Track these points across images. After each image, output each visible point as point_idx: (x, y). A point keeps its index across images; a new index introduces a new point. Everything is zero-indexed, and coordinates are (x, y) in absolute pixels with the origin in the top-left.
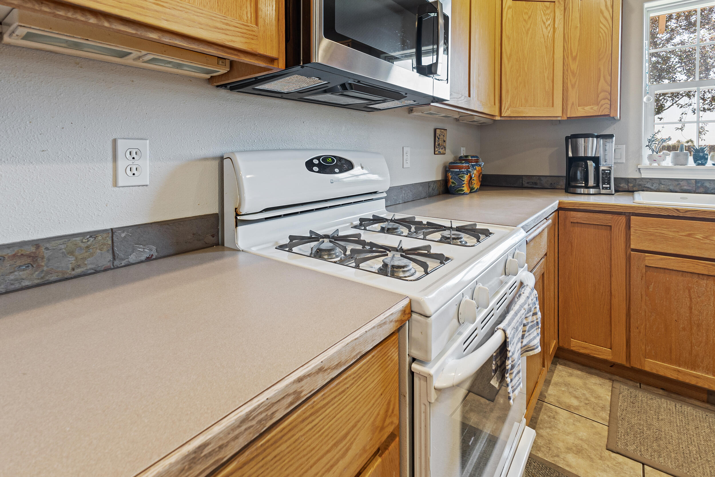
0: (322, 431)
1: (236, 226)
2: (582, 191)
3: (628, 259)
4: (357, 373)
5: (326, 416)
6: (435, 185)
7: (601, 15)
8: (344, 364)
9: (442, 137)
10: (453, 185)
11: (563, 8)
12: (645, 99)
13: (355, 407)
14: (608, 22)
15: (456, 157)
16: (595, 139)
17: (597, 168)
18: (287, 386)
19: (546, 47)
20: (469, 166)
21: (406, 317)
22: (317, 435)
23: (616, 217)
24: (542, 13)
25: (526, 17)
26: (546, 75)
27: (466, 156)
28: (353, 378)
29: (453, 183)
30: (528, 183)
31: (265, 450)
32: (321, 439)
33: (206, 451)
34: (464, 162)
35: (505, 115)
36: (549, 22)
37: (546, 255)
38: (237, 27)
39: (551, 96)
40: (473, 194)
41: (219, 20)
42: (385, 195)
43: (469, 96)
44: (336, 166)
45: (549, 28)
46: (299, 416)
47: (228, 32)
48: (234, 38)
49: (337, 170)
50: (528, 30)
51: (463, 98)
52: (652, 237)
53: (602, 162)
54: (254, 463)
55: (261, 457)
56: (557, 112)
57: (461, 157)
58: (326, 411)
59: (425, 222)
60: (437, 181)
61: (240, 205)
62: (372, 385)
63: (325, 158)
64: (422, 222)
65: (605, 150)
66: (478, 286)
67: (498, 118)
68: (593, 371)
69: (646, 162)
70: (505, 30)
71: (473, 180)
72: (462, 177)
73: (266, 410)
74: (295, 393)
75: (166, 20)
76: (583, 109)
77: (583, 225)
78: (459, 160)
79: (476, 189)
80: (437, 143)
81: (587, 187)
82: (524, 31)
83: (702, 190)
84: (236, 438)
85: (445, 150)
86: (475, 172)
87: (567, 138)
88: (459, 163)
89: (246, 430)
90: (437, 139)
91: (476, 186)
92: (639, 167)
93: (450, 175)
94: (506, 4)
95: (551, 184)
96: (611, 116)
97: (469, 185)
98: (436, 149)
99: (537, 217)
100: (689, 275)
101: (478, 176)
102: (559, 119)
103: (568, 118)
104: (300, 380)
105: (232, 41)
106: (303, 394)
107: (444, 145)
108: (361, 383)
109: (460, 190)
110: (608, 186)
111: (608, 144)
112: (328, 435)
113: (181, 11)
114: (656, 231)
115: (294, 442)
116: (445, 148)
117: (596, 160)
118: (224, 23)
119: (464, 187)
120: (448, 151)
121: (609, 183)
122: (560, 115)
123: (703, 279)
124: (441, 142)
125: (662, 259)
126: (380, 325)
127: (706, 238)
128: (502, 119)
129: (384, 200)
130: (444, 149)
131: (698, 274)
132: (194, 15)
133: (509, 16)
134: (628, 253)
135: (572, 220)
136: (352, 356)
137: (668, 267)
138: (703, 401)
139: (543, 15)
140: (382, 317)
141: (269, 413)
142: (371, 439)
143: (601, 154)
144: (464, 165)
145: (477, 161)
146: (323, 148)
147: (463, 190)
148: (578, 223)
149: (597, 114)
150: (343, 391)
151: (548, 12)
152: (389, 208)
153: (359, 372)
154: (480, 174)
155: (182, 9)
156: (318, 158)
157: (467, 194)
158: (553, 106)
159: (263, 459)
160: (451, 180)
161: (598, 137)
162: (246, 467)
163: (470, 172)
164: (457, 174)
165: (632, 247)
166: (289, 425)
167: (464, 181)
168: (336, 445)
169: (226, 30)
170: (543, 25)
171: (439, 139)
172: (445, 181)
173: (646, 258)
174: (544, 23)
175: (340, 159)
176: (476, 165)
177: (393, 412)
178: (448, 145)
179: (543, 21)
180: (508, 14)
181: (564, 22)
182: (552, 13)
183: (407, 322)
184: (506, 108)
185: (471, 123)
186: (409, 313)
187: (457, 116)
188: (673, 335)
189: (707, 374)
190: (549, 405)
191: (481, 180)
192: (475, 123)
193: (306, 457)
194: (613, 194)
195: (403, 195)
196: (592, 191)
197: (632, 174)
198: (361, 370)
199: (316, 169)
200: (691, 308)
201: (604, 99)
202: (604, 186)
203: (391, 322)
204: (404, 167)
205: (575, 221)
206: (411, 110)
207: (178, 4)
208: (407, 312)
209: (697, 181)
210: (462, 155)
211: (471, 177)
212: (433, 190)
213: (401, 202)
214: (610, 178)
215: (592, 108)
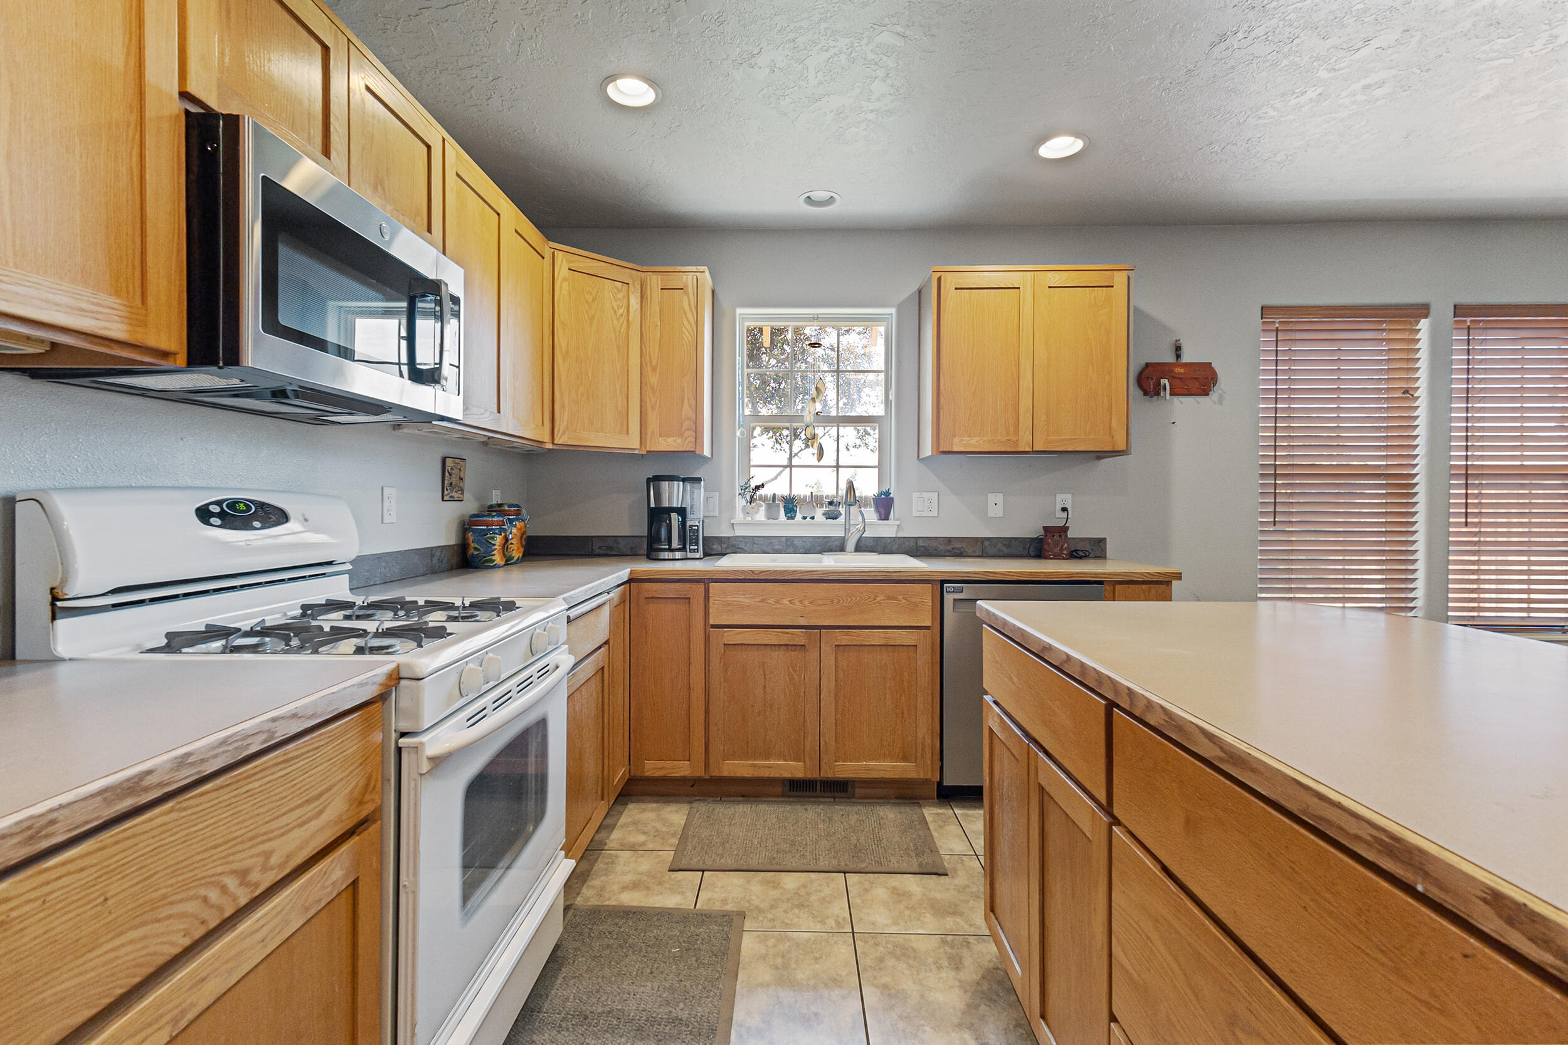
0: (294, 782)
1: (54, 618)
2: (666, 555)
3: (707, 639)
4: (334, 733)
5: (299, 768)
6: (444, 553)
7: (684, 316)
8: (320, 716)
9: (455, 471)
10: (476, 553)
11: (639, 295)
12: (738, 433)
13: (330, 769)
14: (692, 328)
15: (482, 506)
16: (681, 483)
17: (683, 523)
18: (261, 722)
19: (618, 347)
20: (503, 521)
21: (393, 683)
22: (289, 785)
23: (694, 585)
24: (612, 297)
25: (589, 298)
26: (618, 388)
27: (500, 505)
28: (329, 737)
29: (476, 549)
30: (600, 548)
31: (239, 781)
32: (292, 790)
33: (191, 759)
34: (494, 514)
35: (560, 443)
36: (621, 311)
37: (607, 643)
38: (114, 309)
39: (626, 419)
40: (509, 567)
41: (85, 298)
42: (349, 567)
43: (499, 411)
44: (254, 516)
45: (621, 320)
46: (272, 759)
47: (100, 316)
48: (108, 325)
49: (257, 524)
50: (594, 317)
51: (487, 414)
52: (730, 608)
53: (689, 516)
54: (228, 789)
55: (234, 787)
56: (632, 442)
57: (491, 506)
58: (298, 762)
59: (421, 603)
60: (447, 546)
61: (64, 581)
62: (351, 750)
63: (233, 504)
64: (416, 602)
65: (692, 499)
66: (487, 656)
67: (549, 446)
68: (672, 799)
69: (739, 516)
70: (559, 315)
71: (512, 544)
72: (493, 538)
73: (243, 739)
74: (269, 731)
75: (6, 301)
76: (665, 440)
77: (659, 600)
78: (489, 511)
79: (515, 559)
80: (446, 482)
81: (671, 550)
82: (586, 318)
83: (791, 550)
84: (215, 756)
85: (462, 494)
86: (514, 530)
87: (649, 480)
88: (485, 516)
89: (224, 752)
90: (447, 474)
91: (516, 554)
92: (732, 521)
93: (470, 536)
94: (559, 273)
95: (632, 548)
96: (697, 453)
97: (503, 552)
98: (446, 492)
99: (591, 589)
100: (763, 647)
101: (519, 537)
102: (636, 452)
103: (648, 451)
104: (274, 720)
105: (106, 328)
106: (276, 735)
107: (461, 485)
108: (338, 744)
109: (487, 561)
110: (696, 547)
111: (696, 491)
112: (300, 788)
113: (28, 287)
114: (734, 599)
115: (267, 783)
116: (462, 490)
117: (682, 512)
118: (93, 303)
119: (494, 555)
120: (467, 495)
121: (697, 544)
122: (638, 446)
123: (775, 651)
124: (454, 480)
125: (739, 633)
126: (361, 684)
127: (777, 602)
128: (555, 447)
129: (347, 576)
130: (460, 492)
131: (771, 645)
132: (47, 292)
133: (565, 292)
134: (707, 630)
135: (646, 596)
136: (328, 710)
137: (745, 642)
138: (779, 796)
139: (613, 300)
140: (363, 677)
141: (245, 743)
142: (348, 811)
143: (687, 504)
144: (495, 519)
145: (518, 513)
146: (223, 486)
147: (494, 560)
148: (653, 598)
149: (681, 450)
150: (317, 748)
151: (620, 296)
152: (355, 591)
153: (336, 731)
154: (523, 534)
155: (29, 284)
156: (219, 503)
157: (499, 567)
158: (628, 434)
159: (236, 789)
160: (472, 545)
161: (684, 480)
162: (221, 791)
163: (505, 530)
164: (484, 533)
165: (712, 622)
166: (261, 764)
167: (494, 545)
168: (308, 802)
169: (97, 312)
170: (613, 314)
171: (450, 474)
172: (463, 547)
173: (725, 634)
174: (615, 312)
175: (261, 505)
176: (517, 519)
177: (374, 789)
178: (468, 484)
179: (613, 309)
180: (562, 290)
181: (641, 315)
182: (625, 300)
183: (394, 688)
184: (561, 431)
185: (509, 449)
186: (396, 679)
187: (485, 439)
188: (749, 724)
189: (779, 760)
190: (609, 852)
191: (524, 543)
192: (517, 450)
193: (277, 804)
194: (701, 559)
195: (383, 569)
196: (678, 555)
197: (725, 532)
198: (338, 730)
199: (215, 521)
200: (764, 687)
201: (688, 430)
202: (691, 547)
203: (374, 684)
204: (385, 521)
205: (650, 596)
206: (397, 426)
207: (24, 278)
208: (394, 677)
209: (788, 538)
210: (494, 502)
211: (506, 539)
212: (440, 561)
213: (378, 582)
214: (698, 536)
215: (675, 441)
